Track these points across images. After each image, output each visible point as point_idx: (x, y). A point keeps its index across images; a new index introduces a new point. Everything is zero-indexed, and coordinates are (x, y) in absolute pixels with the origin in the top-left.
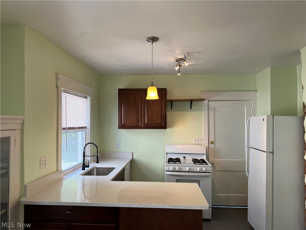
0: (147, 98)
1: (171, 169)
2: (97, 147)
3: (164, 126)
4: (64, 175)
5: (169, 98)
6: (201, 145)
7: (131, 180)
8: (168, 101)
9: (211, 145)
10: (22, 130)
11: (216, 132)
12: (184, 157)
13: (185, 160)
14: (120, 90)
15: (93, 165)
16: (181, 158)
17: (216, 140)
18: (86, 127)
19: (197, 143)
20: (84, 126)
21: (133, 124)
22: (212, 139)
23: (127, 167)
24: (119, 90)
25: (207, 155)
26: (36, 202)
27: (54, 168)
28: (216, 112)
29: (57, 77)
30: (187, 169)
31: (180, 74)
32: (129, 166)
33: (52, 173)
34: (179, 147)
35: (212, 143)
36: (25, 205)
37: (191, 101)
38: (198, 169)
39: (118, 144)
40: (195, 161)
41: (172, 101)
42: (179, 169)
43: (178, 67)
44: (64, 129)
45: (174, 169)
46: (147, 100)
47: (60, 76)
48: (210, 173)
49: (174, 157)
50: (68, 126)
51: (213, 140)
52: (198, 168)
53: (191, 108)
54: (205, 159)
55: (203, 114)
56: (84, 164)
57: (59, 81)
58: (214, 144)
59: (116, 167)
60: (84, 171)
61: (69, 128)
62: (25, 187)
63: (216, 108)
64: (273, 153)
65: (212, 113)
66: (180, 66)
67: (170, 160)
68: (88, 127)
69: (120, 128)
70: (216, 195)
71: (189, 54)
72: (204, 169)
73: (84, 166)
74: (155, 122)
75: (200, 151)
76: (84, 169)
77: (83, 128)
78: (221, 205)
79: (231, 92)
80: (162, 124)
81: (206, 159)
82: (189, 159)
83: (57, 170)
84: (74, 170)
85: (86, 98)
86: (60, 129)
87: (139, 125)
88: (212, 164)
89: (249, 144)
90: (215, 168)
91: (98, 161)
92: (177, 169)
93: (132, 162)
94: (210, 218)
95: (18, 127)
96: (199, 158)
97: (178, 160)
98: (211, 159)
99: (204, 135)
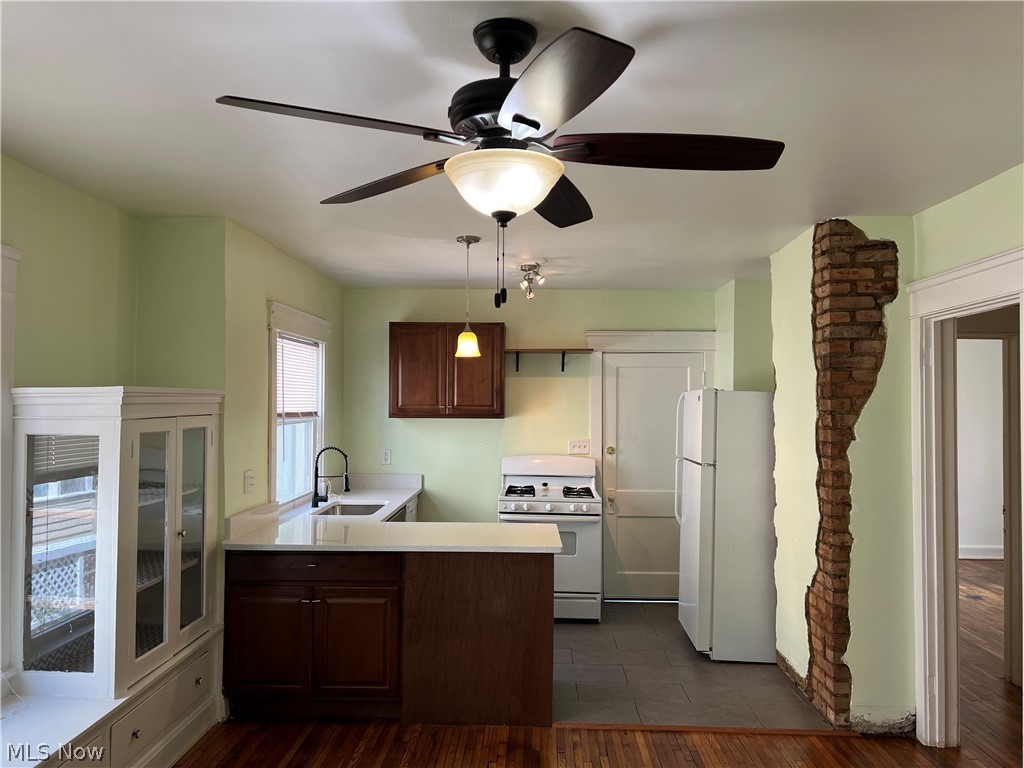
0: (457, 355)
1: (512, 507)
2: (346, 456)
3: (498, 412)
4: (281, 514)
5: (511, 344)
6: (585, 455)
7: (419, 519)
8: (511, 351)
9: (608, 457)
10: (221, 416)
11: (620, 424)
12: (545, 485)
13: (547, 490)
14: (394, 327)
15: (333, 500)
16: (538, 487)
17: (621, 446)
18: (316, 413)
19: (576, 450)
20: (313, 410)
21: (425, 407)
22: (611, 443)
23: (410, 504)
24: (391, 323)
25: (599, 478)
26: (253, 546)
27: (263, 498)
28: (620, 380)
29: (268, 308)
30: (548, 507)
31: (532, 295)
32: (415, 502)
33: (262, 505)
34: (536, 461)
35: (612, 451)
36: (227, 551)
37: (564, 353)
38: (572, 508)
39: (386, 454)
40: (568, 492)
41: (517, 353)
42: (529, 507)
43: (526, 283)
44: (280, 415)
45: (517, 507)
46: (461, 360)
47: (275, 306)
48: (598, 515)
49: (521, 483)
50: (287, 410)
51: (614, 446)
52: (571, 505)
53: (563, 370)
54: (593, 488)
55: (593, 383)
56: (316, 494)
57: (272, 315)
58: (614, 455)
59: (386, 503)
60: (317, 509)
61: (289, 415)
62: (227, 521)
63: (620, 370)
64: (714, 465)
65: (610, 381)
66: (530, 281)
67: (511, 491)
68: (319, 414)
69: (392, 415)
70: (619, 573)
71: (546, 260)
72: (584, 507)
73: (317, 499)
74: (476, 403)
75: (582, 469)
76: (315, 505)
77: (310, 414)
78: (630, 596)
79: (655, 333)
80: (493, 407)
81: (596, 489)
82: (557, 487)
83: (270, 501)
84: (294, 507)
85: (316, 345)
86: (274, 416)
87: (439, 410)
88: (611, 500)
89: (681, 451)
90: (617, 510)
91: (347, 490)
92: (525, 508)
93: (422, 497)
94: (597, 615)
95: (215, 410)
96: (578, 485)
97: (530, 490)
98: (608, 488)
99: (592, 434)
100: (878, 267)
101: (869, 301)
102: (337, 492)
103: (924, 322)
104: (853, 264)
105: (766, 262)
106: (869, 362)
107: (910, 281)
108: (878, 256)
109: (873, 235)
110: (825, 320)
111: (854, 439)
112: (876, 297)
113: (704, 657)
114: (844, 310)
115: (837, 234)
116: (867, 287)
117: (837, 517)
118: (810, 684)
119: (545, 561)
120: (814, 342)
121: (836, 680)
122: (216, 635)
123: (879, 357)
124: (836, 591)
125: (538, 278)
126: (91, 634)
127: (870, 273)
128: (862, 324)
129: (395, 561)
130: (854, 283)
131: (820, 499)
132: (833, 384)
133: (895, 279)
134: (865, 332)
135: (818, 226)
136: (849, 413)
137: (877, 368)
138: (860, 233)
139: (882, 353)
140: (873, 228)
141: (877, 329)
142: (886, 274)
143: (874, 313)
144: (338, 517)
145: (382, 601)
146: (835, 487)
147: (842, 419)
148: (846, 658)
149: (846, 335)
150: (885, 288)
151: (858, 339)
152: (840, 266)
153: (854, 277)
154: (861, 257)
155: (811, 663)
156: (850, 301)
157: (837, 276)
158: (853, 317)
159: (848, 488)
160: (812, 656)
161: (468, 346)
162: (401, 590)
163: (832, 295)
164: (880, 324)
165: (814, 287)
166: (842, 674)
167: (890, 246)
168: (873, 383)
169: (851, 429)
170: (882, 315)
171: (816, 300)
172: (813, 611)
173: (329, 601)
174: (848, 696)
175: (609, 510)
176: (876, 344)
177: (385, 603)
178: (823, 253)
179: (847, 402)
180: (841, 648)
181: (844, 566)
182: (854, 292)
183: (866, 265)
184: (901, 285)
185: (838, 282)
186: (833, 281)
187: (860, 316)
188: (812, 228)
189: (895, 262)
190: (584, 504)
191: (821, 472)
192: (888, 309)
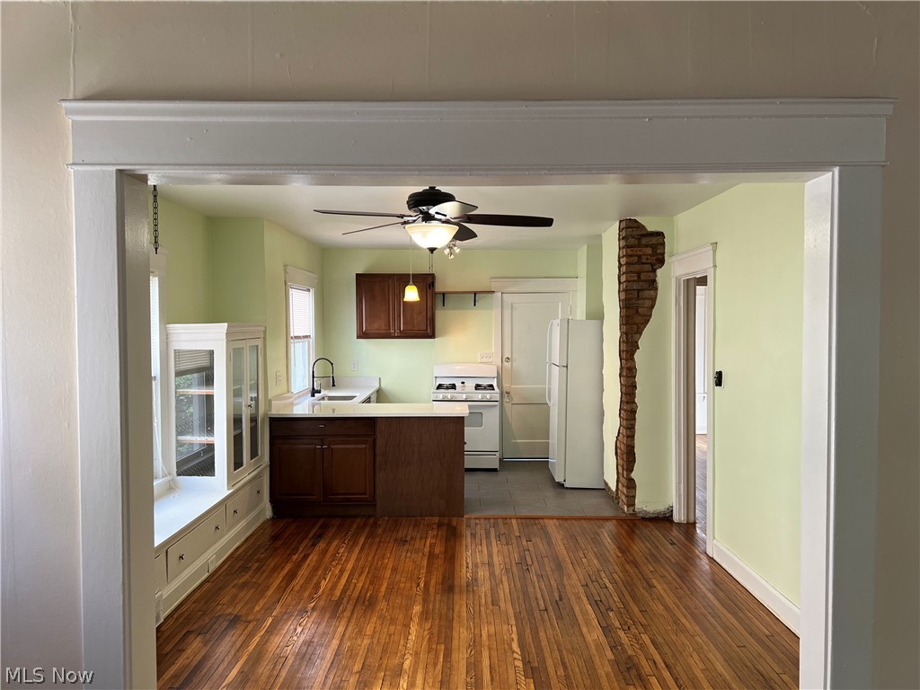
0: (405, 300)
1: (441, 397)
2: (332, 363)
3: (431, 334)
4: (295, 400)
5: (439, 288)
6: (490, 363)
8: (439, 293)
9: (505, 364)
10: (265, 338)
11: (514, 342)
12: (463, 383)
13: (464, 386)
14: (358, 275)
15: (324, 393)
16: (458, 385)
17: (514, 356)
18: (310, 336)
19: (484, 360)
20: (308, 334)
21: (381, 331)
22: (507, 354)
23: (373, 395)
25: (499, 378)
27: (285, 389)
28: (514, 312)
29: (285, 270)
30: (464, 397)
31: (452, 257)
32: (376, 394)
33: (285, 393)
34: (457, 367)
35: (508, 360)
36: (270, 418)
37: (475, 294)
38: (480, 397)
39: (354, 364)
40: (478, 387)
41: (444, 294)
42: (452, 397)
43: (448, 250)
44: (292, 338)
45: (444, 397)
46: (405, 303)
47: (288, 269)
48: (497, 401)
49: (447, 382)
50: (296, 335)
51: (510, 357)
52: (479, 395)
53: (475, 305)
54: (495, 385)
55: (495, 314)
56: (313, 388)
57: (287, 275)
58: (510, 363)
59: (358, 394)
60: (314, 398)
61: (297, 337)
62: (270, 401)
63: (514, 305)
64: (567, 367)
65: (507, 312)
66: (451, 247)
67: (440, 387)
68: (312, 337)
69: (359, 337)
70: (513, 441)
72: (488, 396)
73: (314, 392)
74: (416, 328)
75: (488, 373)
76: (313, 395)
77: (307, 337)
78: (520, 456)
80: (427, 330)
81: (497, 385)
82: (471, 384)
83: (289, 392)
84: (301, 396)
85: (309, 290)
86: (289, 338)
87: (391, 333)
88: (507, 393)
89: (550, 360)
90: (512, 400)
91: (334, 385)
92: (449, 397)
93: (379, 391)
94: (497, 466)
95: (262, 335)
96: (485, 383)
97: (453, 387)
98: (506, 385)
99: (494, 349)
100: (654, 247)
101: (648, 267)
102: (327, 388)
103: (678, 280)
104: (639, 245)
105: (599, 237)
106: (648, 303)
107: (672, 255)
108: (654, 240)
109: (650, 228)
110: (623, 279)
111: (638, 348)
112: (652, 265)
113: (561, 486)
114: (633, 272)
115: (629, 227)
116: (647, 259)
117: (629, 394)
118: (617, 494)
119: (459, 421)
120: (619, 291)
121: (628, 488)
122: (265, 467)
123: (654, 300)
124: (628, 437)
125: (455, 248)
126: (213, 457)
127: (649, 251)
128: (644, 281)
129: (371, 421)
130: (639, 257)
131: (621, 384)
132: (627, 316)
133: (663, 254)
134: (645, 285)
135: (621, 221)
136: (636, 333)
137: (653, 307)
138: (644, 227)
139: (656, 298)
140: (651, 224)
141: (652, 284)
142: (658, 251)
143: (651, 274)
144: (326, 401)
145: (364, 446)
146: (627, 377)
147: (632, 337)
148: (633, 475)
149: (635, 287)
150: (657, 259)
151: (641, 290)
152: (632, 247)
153: (639, 253)
154: (644, 241)
155: (617, 482)
156: (637, 268)
157: (630, 253)
158: (639, 277)
159: (635, 377)
160: (618, 477)
161: (412, 294)
162: (375, 440)
163: (627, 264)
164: (655, 281)
165: (619, 258)
166: (631, 485)
167: (660, 234)
168: (650, 316)
169: (637, 342)
170: (656, 276)
171: (620, 266)
172: (619, 451)
173: (333, 447)
174: (634, 497)
175: (506, 400)
176: (652, 292)
177: (366, 448)
178: (623, 238)
179: (635, 327)
180: (630, 469)
181: (633, 422)
182: (639, 262)
183: (647, 246)
184: (666, 258)
185: (630, 256)
186: (627, 256)
187: (643, 276)
188: (618, 223)
189: (663, 244)
190: (488, 395)
191: (621, 368)
192: (659, 272)
